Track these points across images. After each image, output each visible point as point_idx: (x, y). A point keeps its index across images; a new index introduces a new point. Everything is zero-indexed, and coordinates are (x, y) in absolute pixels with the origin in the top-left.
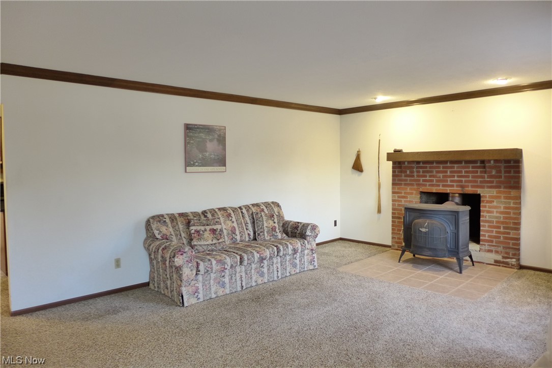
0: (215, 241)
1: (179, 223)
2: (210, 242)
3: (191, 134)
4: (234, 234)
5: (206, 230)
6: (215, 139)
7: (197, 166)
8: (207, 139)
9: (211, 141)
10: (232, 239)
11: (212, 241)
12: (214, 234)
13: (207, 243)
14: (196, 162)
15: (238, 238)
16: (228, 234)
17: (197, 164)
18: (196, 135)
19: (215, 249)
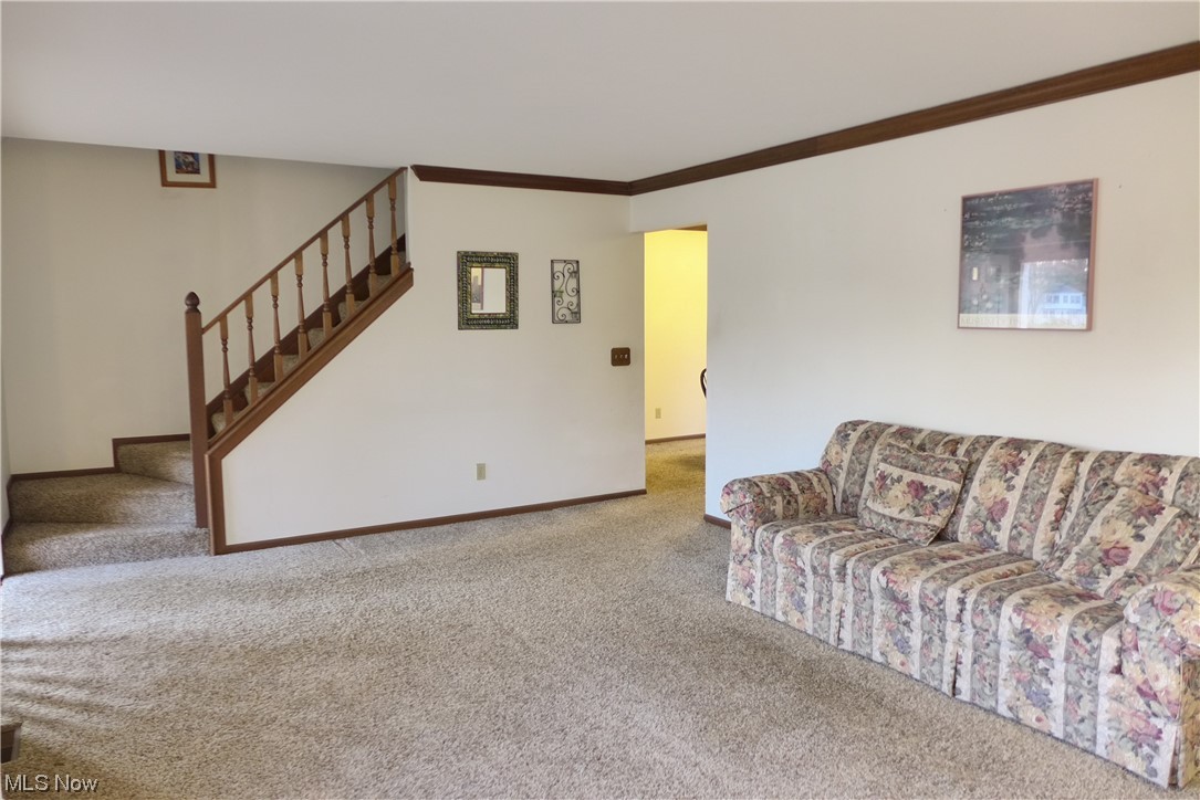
0: (906, 516)
1: (876, 449)
2: (894, 512)
3: (977, 223)
4: (993, 521)
5: (899, 480)
6: (1055, 228)
7: (987, 311)
8: (1026, 230)
9: (1038, 234)
10: (981, 534)
11: (901, 511)
12: (916, 496)
13: (887, 512)
14: (987, 300)
15: (1002, 538)
16: (976, 515)
17: (989, 305)
18: (990, 224)
19: (893, 532)
